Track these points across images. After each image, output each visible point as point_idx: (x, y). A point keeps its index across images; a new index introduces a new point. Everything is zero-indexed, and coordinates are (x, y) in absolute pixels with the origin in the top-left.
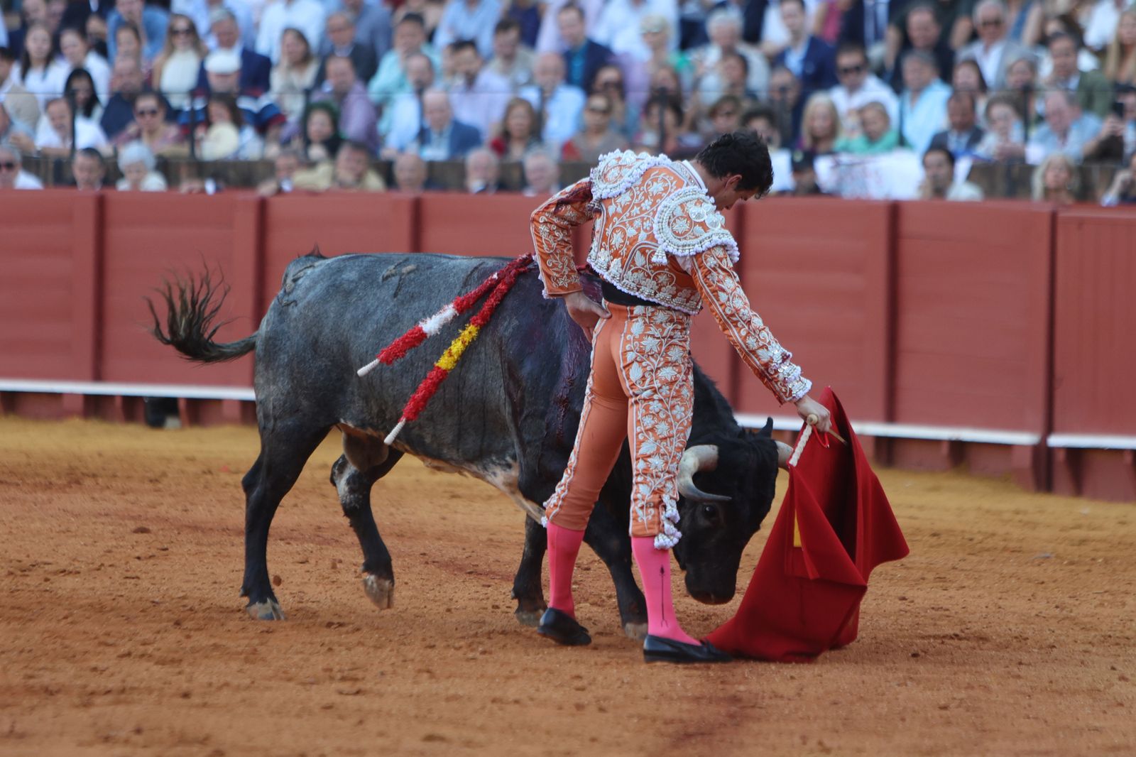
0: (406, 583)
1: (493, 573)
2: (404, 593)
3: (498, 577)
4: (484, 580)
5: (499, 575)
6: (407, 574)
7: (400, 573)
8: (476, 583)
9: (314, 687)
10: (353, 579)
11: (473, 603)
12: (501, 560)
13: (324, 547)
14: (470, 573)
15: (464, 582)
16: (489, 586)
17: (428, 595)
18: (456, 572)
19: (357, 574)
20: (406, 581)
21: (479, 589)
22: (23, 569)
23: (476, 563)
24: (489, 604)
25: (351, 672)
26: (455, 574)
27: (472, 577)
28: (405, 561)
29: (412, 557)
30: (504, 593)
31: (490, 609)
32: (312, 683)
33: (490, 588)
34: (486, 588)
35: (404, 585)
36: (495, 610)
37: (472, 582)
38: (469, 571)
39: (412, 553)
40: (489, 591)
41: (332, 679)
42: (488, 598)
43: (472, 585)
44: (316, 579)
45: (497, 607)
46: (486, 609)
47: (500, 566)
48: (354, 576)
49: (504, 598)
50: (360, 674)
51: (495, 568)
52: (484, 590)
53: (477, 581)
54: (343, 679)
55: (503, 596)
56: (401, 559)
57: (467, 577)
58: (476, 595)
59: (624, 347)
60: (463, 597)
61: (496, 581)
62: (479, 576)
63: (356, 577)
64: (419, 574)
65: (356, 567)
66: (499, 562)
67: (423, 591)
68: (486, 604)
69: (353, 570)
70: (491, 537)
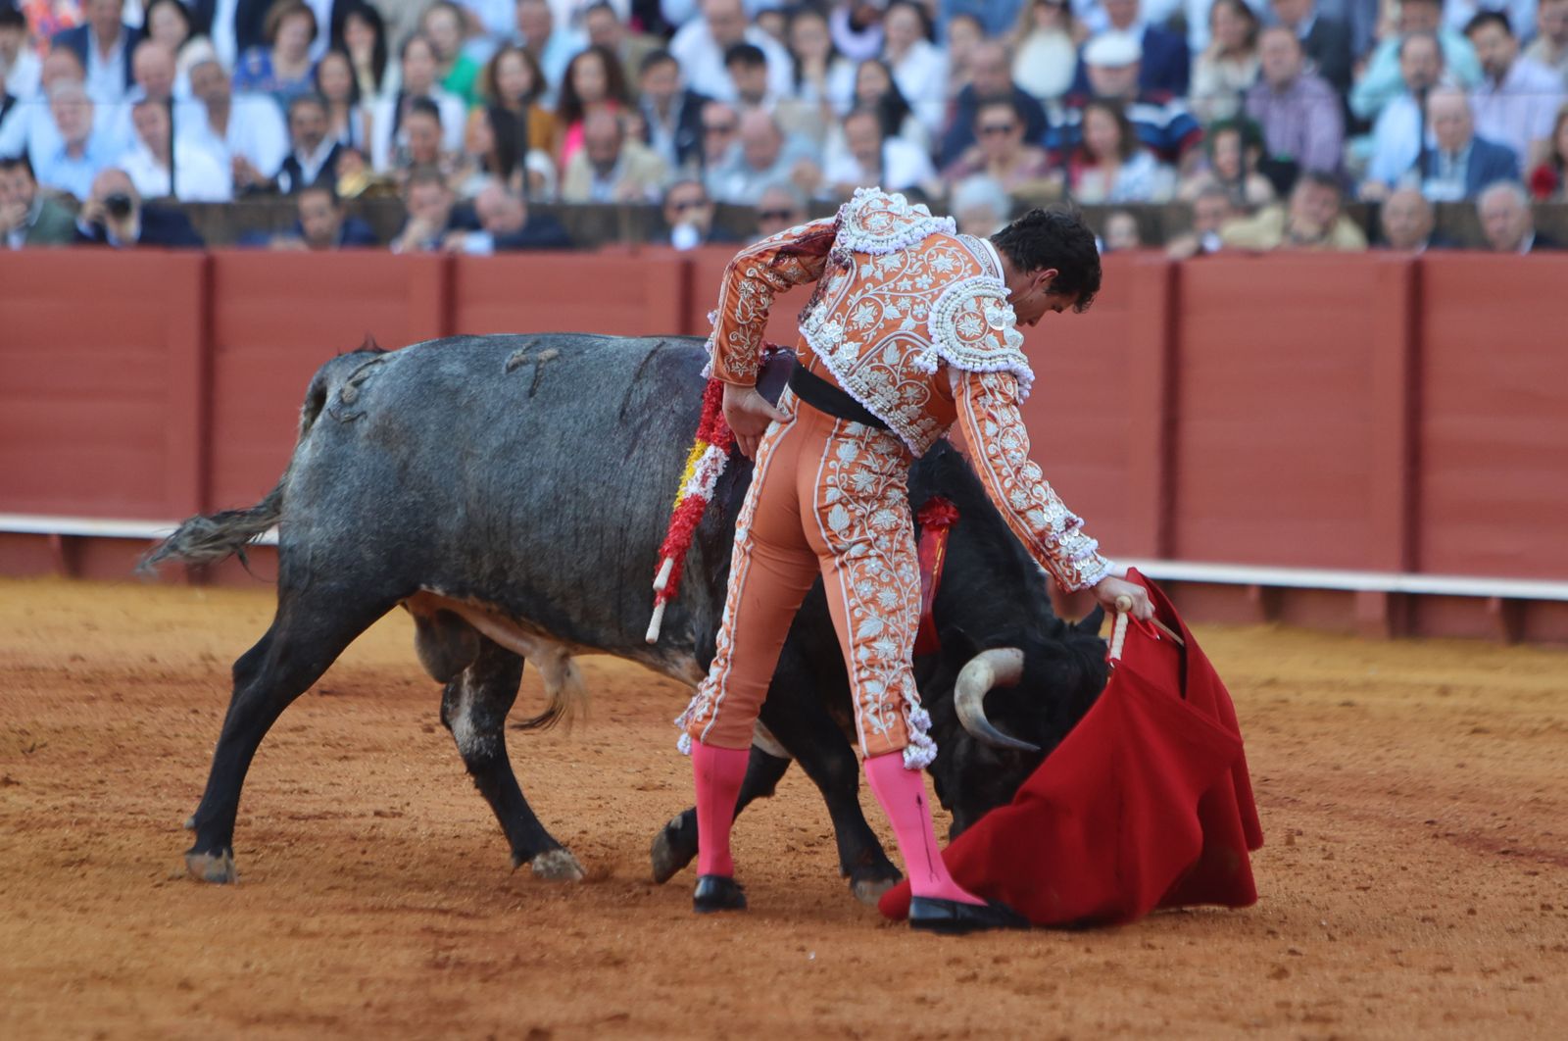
0: (1404, 869)
1: (1542, 853)
2: (1400, 885)
3: (1549, 860)
4: (1528, 865)
5: (1550, 857)
6: (1406, 853)
7: (1393, 852)
8: (1514, 869)
9: (1263, 1032)
10: (1321, 861)
11: (1511, 899)
12: (1553, 832)
13: (1273, 810)
14: (1505, 853)
15: (1495, 867)
16: (1536, 874)
17: (1440, 887)
18: (1482, 852)
19: (1327, 853)
20: (1404, 864)
21: (1519, 878)
22: (811, 842)
23: (1513, 837)
24: (1535, 902)
25: (1320, 1008)
26: (1482, 855)
27: (1508, 860)
28: (1401, 833)
29: (1411, 827)
30: (1560, 885)
31: (1538, 911)
32: (1257, 1026)
33: (1537, 877)
34: (1531, 877)
35: (1401, 871)
36: (1546, 912)
37: (1509, 868)
38: (1503, 849)
39: (1412, 820)
40: (1535, 882)
41: (1290, 1018)
42: (1534, 894)
43: (1507, 871)
44: (1263, 861)
45: (1550, 908)
46: (1532, 910)
47: (1551, 841)
48: (1322, 856)
49: (1560, 894)
50: (1334, 1012)
51: (1544, 846)
52: (1529, 880)
53: (1517, 866)
54: (1308, 1019)
55: (1559, 890)
56: (1395, 830)
57: (1500, 859)
58: (1516, 888)
59: (823, 478)
60: (1495, 890)
61: (1547, 866)
62: (1521, 858)
63: (1325, 859)
64: (1424, 853)
65: (1324, 843)
66: (1550, 834)
67: (1431, 882)
68: (1531, 902)
69: (1320, 847)
70: (1538, 795)
